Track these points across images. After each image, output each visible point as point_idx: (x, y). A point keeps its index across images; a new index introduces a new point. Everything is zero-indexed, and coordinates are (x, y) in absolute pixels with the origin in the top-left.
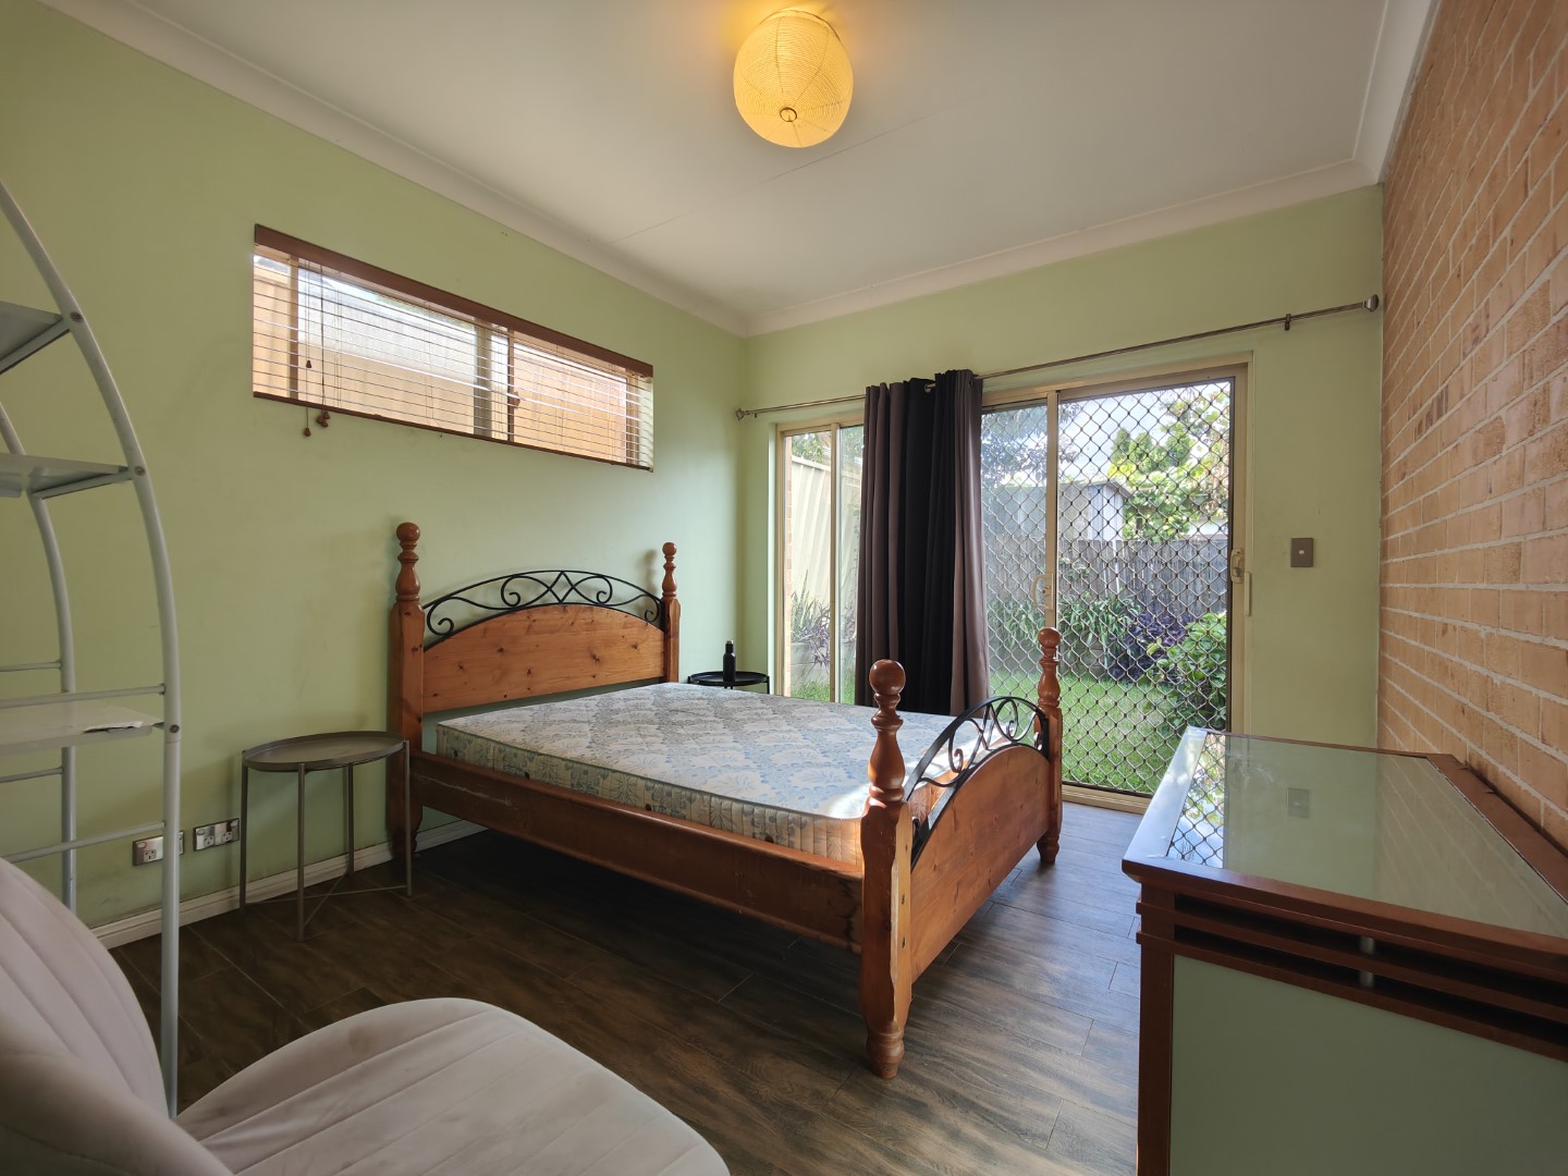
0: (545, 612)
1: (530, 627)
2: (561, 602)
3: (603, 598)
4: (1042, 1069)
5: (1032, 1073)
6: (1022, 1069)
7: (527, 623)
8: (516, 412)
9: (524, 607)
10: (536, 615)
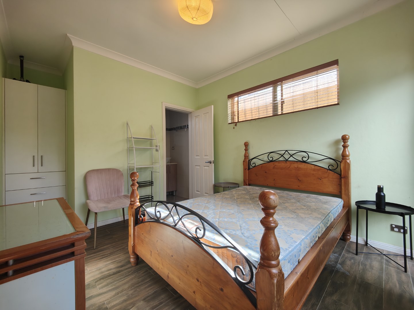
0: (279, 163)
1: (274, 167)
2: (287, 160)
3: (305, 159)
4: (110, 291)
5: (111, 288)
6: (114, 287)
7: (273, 166)
8: (284, 105)
9: (274, 161)
10: (277, 164)
